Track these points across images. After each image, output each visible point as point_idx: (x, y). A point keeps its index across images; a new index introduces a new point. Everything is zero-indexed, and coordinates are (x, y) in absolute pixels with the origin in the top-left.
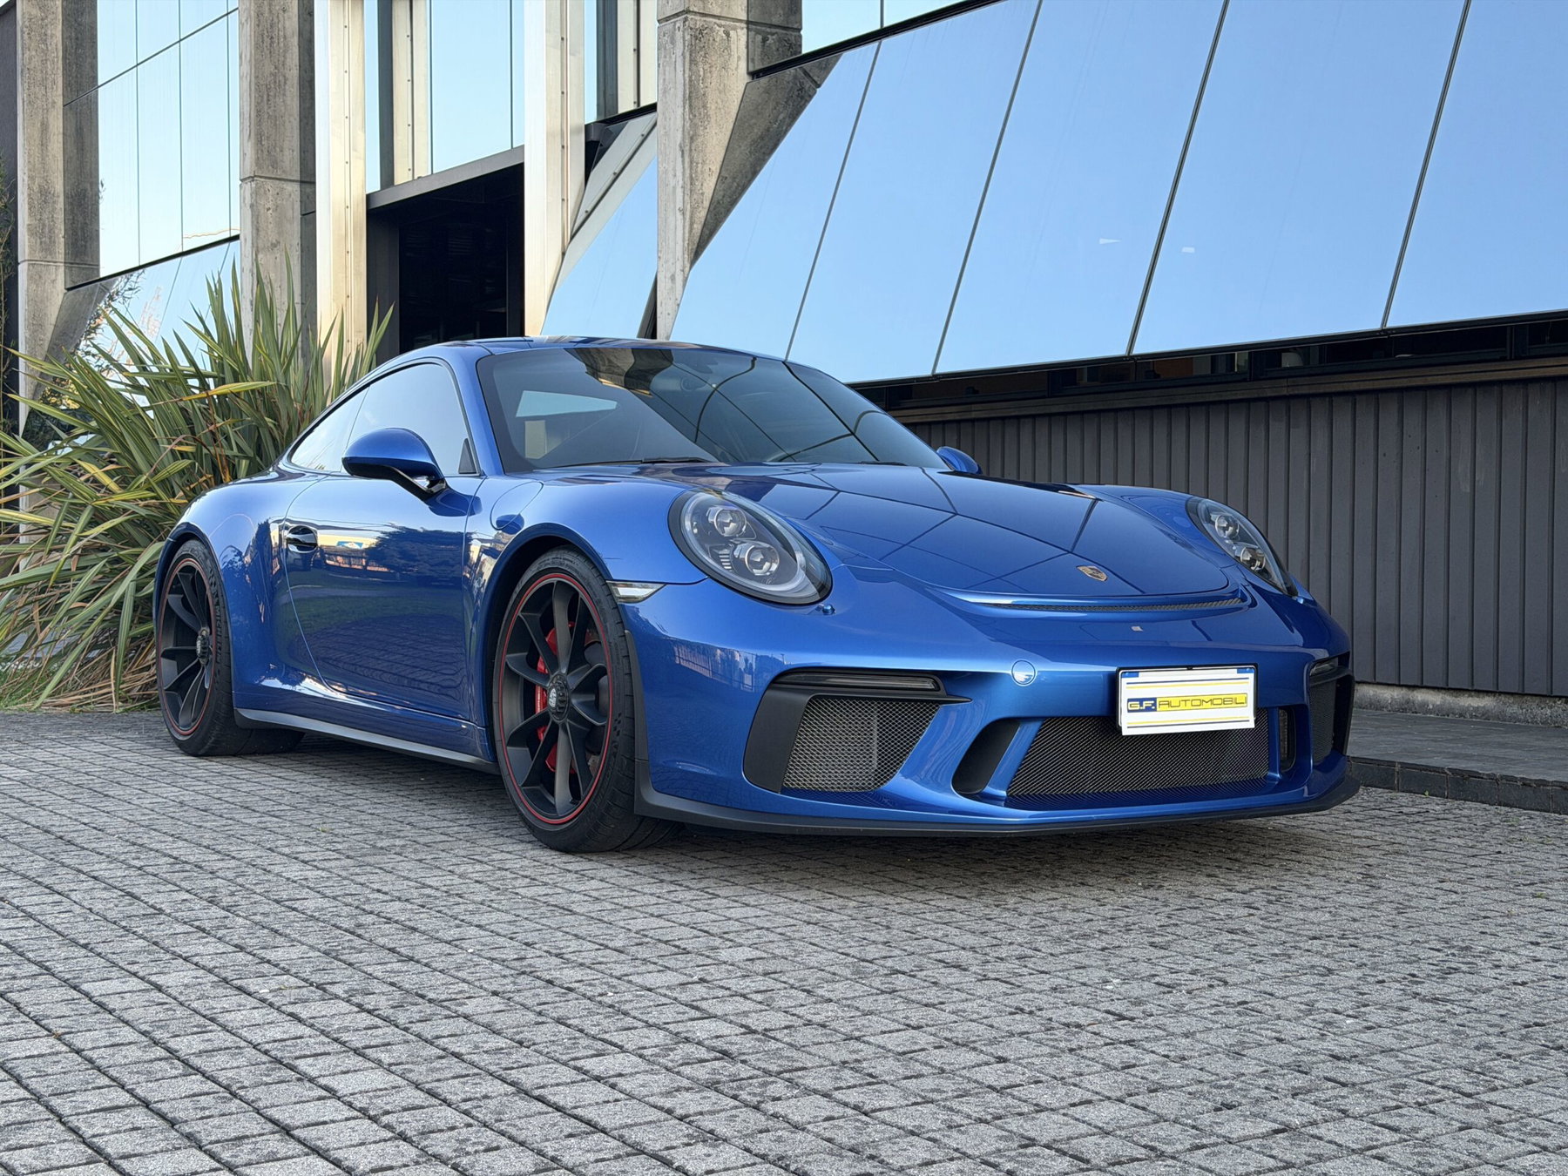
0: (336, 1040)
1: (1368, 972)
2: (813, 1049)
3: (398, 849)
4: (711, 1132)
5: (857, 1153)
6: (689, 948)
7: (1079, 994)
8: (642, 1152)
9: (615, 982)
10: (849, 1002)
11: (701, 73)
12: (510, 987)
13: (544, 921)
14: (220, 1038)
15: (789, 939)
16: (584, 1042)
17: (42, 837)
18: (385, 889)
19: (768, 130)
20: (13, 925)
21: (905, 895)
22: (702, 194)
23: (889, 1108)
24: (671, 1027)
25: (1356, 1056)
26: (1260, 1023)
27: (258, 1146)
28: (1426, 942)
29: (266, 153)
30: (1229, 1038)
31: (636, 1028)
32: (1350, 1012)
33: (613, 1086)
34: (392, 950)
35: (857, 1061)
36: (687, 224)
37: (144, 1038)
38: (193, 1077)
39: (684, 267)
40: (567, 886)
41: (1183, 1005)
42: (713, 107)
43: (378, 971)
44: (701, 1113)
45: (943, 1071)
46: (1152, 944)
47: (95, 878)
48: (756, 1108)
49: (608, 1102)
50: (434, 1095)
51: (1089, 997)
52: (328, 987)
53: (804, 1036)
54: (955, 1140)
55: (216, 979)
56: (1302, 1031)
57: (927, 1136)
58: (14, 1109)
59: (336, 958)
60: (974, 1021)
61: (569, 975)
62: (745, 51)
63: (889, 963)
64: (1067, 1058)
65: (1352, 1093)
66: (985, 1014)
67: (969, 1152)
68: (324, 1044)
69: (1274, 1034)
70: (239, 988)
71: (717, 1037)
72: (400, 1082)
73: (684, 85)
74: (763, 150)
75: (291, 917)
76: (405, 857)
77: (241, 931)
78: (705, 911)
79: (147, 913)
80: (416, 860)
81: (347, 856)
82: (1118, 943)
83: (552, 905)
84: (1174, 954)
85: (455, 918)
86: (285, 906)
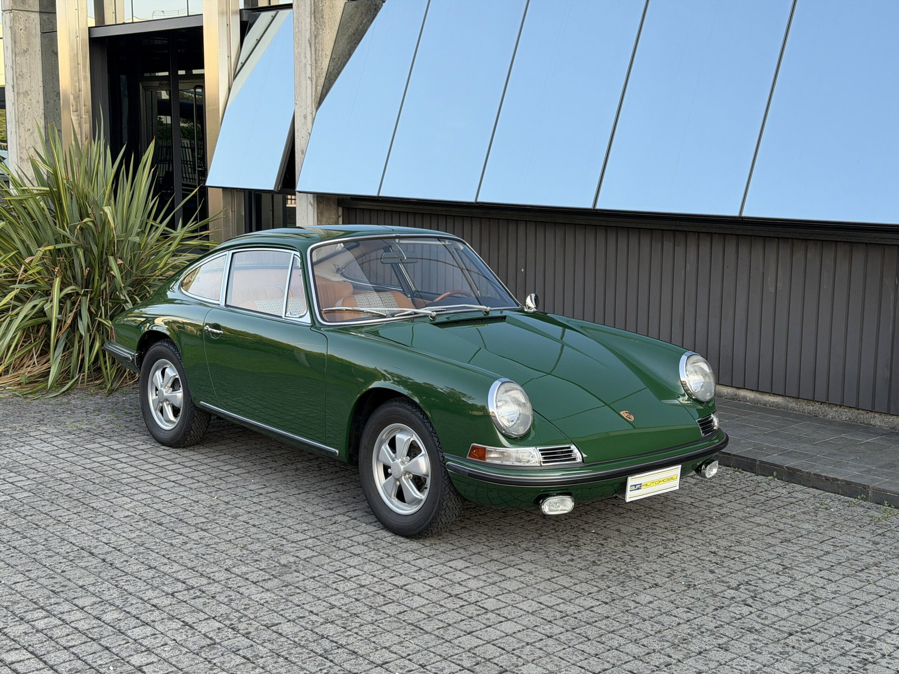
3: (294, 567)
19: (357, 30)
22: (322, 69)
28: (841, 634)
36: (314, 87)
39: (313, 111)
42: (327, 17)
73: (311, 5)
74: (354, 42)
75: (285, 643)
76: (303, 574)
77: (270, 660)
78: (490, 626)
79: (209, 643)
80: (311, 578)
81: (272, 575)
82: (704, 647)
83: (409, 624)
84: (735, 656)
85: (369, 640)
86: (275, 632)
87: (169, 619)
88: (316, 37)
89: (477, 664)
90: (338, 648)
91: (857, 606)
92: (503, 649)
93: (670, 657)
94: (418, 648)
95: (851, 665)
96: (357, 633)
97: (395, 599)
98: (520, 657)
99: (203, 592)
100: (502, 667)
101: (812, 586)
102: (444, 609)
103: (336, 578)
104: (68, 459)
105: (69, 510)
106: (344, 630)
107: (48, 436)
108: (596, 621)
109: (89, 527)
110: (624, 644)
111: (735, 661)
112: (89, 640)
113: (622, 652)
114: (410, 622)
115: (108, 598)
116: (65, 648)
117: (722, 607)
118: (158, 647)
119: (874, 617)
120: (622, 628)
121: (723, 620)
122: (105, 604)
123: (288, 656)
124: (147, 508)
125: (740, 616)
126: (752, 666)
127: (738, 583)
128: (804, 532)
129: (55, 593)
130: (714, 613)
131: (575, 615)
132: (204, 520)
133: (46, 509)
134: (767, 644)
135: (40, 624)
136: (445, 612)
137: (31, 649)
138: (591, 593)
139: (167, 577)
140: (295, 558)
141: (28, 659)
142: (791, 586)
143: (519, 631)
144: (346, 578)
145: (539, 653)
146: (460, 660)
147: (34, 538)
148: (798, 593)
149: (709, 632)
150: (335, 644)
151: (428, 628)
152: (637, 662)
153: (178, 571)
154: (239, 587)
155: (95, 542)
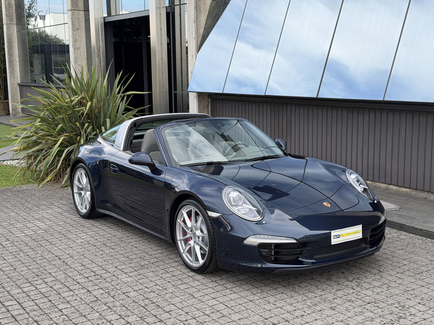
3: (146, 266)
11: (199, 0)
15: (247, 309)
18: (148, 286)
19: (217, 14)
22: (200, 33)
28: (394, 304)
29: (74, 3)
34: (156, 316)
36: (196, 42)
39: (196, 53)
73: (195, 3)
74: (216, 20)
75: (129, 301)
76: (149, 270)
77: (119, 308)
78: (225, 296)
79: (95, 300)
80: (152, 272)
81: (135, 270)
82: (323, 308)
83: (189, 294)
84: (337, 312)
85: (167, 301)
86: (126, 296)
87: (82, 289)
88: (197, 18)
89: (213, 313)
90: (152, 303)
91: (408, 291)
92: (227, 306)
93: (305, 312)
94: (188, 305)
95: (392, 319)
96: (163, 297)
97: (186, 282)
98: (233, 310)
99: (101, 277)
100: (223, 314)
101: (390, 281)
102: (207, 287)
103: (163, 272)
104: (66, 216)
105: (58, 239)
106: (158, 295)
107: (61, 205)
108: (276, 295)
109: (63, 247)
110: (285, 306)
111: (335, 315)
112: (44, 297)
113: (283, 309)
114: (189, 293)
115: (59, 278)
116: (33, 300)
117: (340, 290)
118: (72, 301)
119: (415, 296)
120: (287, 298)
121: (338, 296)
122: (57, 281)
123: (128, 307)
124: (92, 238)
125: (347, 294)
126: (343, 318)
127: (353, 279)
128: (397, 255)
129: (38, 276)
130: (335, 292)
131: (267, 292)
132: (115, 244)
133: (48, 238)
134: (355, 307)
135: (25, 290)
136: (207, 288)
137: (18, 300)
138: (279, 282)
139: (88, 270)
140: (148, 262)
141: (15, 305)
142: (379, 281)
143: (238, 298)
144: (168, 272)
145: (243, 308)
146: (205, 311)
147: (37, 251)
148: (381, 284)
149: (329, 301)
150: (151, 302)
151: (196, 296)
152: (288, 314)
153: (94, 267)
154: (118, 275)
155: (63, 253)
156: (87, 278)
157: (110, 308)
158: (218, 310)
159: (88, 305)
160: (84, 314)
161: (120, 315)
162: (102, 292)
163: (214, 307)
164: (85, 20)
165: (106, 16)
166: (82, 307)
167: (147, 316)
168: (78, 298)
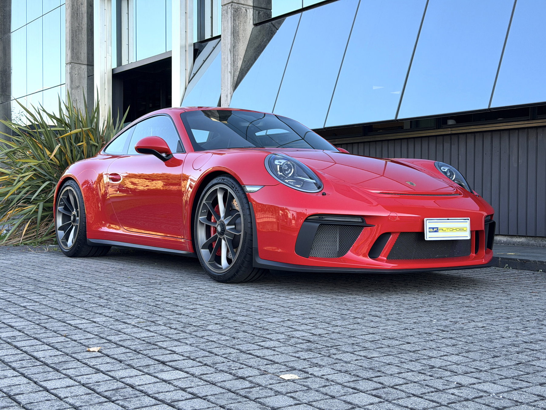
0: (167, 337)
1: (522, 318)
2: (339, 340)
3: (159, 283)
4: (317, 363)
5: (373, 370)
6: (279, 311)
7: (424, 324)
8: (295, 369)
9: (258, 320)
10: (345, 326)
11: (237, 24)
12: (221, 322)
13: (223, 303)
14: (125, 337)
15: (313, 308)
16: (258, 338)
17: (28, 280)
18: (160, 294)
19: (260, 45)
20: (31, 304)
21: (346, 296)
22: (238, 66)
23: (377, 357)
24: (286, 333)
25: (532, 342)
26: (493, 332)
27: (155, 367)
28: (537, 310)
29: (75, 54)
30: (485, 337)
31: (273, 334)
32: (523, 330)
33: (274, 350)
34: (173, 311)
35: (357, 343)
36: (232, 77)
37: (97, 337)
38: (121, 348)
39: (231, 92)
40: (225, 293)
41: (463, 327)
42: (241, 36)
43: (171, 317)
44: (310, 358)
45: (389, 346)
46: (441, 310)
47: (54, 291)
48: (329, 356)
49: (275, 355)
50: (212, 353)
51: (428, 325)
52: (156, 322)
53: (333, 336)
54: (405, 366)
55: (114, 320)
56: (509, 335)
57: (395, 365)
58: (60, 358)
59: (154, 313)
60: (392, 332)
61: (240, 318)
62: (252, 16)
63: (352, 315)
64: (431, 343)
65: (538, 352)
66: (395, 330)
67: (413, 369)
68: (163, 338)
69: (500, 336)
70: (124, 322)
71: (304, 336)
72: (197, 349)
73: (231, 28)
74: (258, 52)
75: (131, 302)
76: (163, 285)
82: (429, 310)
83: (222, 299)
84: (451, 313)
85: (190, 302)
86: (127, 299)
87: (59, 294)
88: (234, 47)
89: (260, 310)
90: (167, 304)
92: (282, 306)
93: (402, 312)
96: (183, 301)
99: (90, 288)
101: (522, 297)
103: (184, 286)
105: (29, 268)
120: (373, 303)
121: (448, 303)
122: (22, 290)
123: (129, 305)
124: (79, 268)
125: (462, 303)
127: (467, 294)
130: (443, 301)
132: (112, 272)
134: (478, 311)
136: (251, 296)
139: (71, 284)
140: (162, 281)
142: (506, 296)
143: (298, 302)
144: (190, 286)
146: (248, 309)
148: (510, 298)
156: (69, 288)
157: (102, 306)
158: (270, 308)
159: (68, 304)
160: (59, 309)
161: (116, 310)
162: (90, 296)
163: (263, 307)
164: (88, 76)
165: (116, 67)
166: (57, 305)
167: (158, 311)
168: (51, 299)
